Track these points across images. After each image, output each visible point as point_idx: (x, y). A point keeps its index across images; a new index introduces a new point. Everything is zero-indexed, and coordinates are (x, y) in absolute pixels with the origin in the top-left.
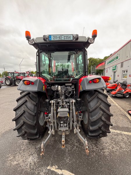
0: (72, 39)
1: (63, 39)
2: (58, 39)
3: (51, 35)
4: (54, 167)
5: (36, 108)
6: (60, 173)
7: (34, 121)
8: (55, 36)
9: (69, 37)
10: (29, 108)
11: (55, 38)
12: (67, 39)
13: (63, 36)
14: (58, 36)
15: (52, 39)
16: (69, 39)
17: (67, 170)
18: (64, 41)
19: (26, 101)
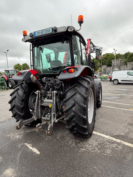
0: (51, 32)
1: (44, 33)
2: (41, 34)
3: (35, 32)
4: (29, 144)
5: (25, 95)
6: (30, 149)
7: (21, 105)
8: (38, 32)
9: (49, 30)
10: (19, 94)
11: (38, 34)
12: (48, 33)
13: (44, 31)
14: (40, 32)
15: (36, 35)
16: (49, 32)
17: (37, 149)
18: (45, 35)
19: (18, 89)
